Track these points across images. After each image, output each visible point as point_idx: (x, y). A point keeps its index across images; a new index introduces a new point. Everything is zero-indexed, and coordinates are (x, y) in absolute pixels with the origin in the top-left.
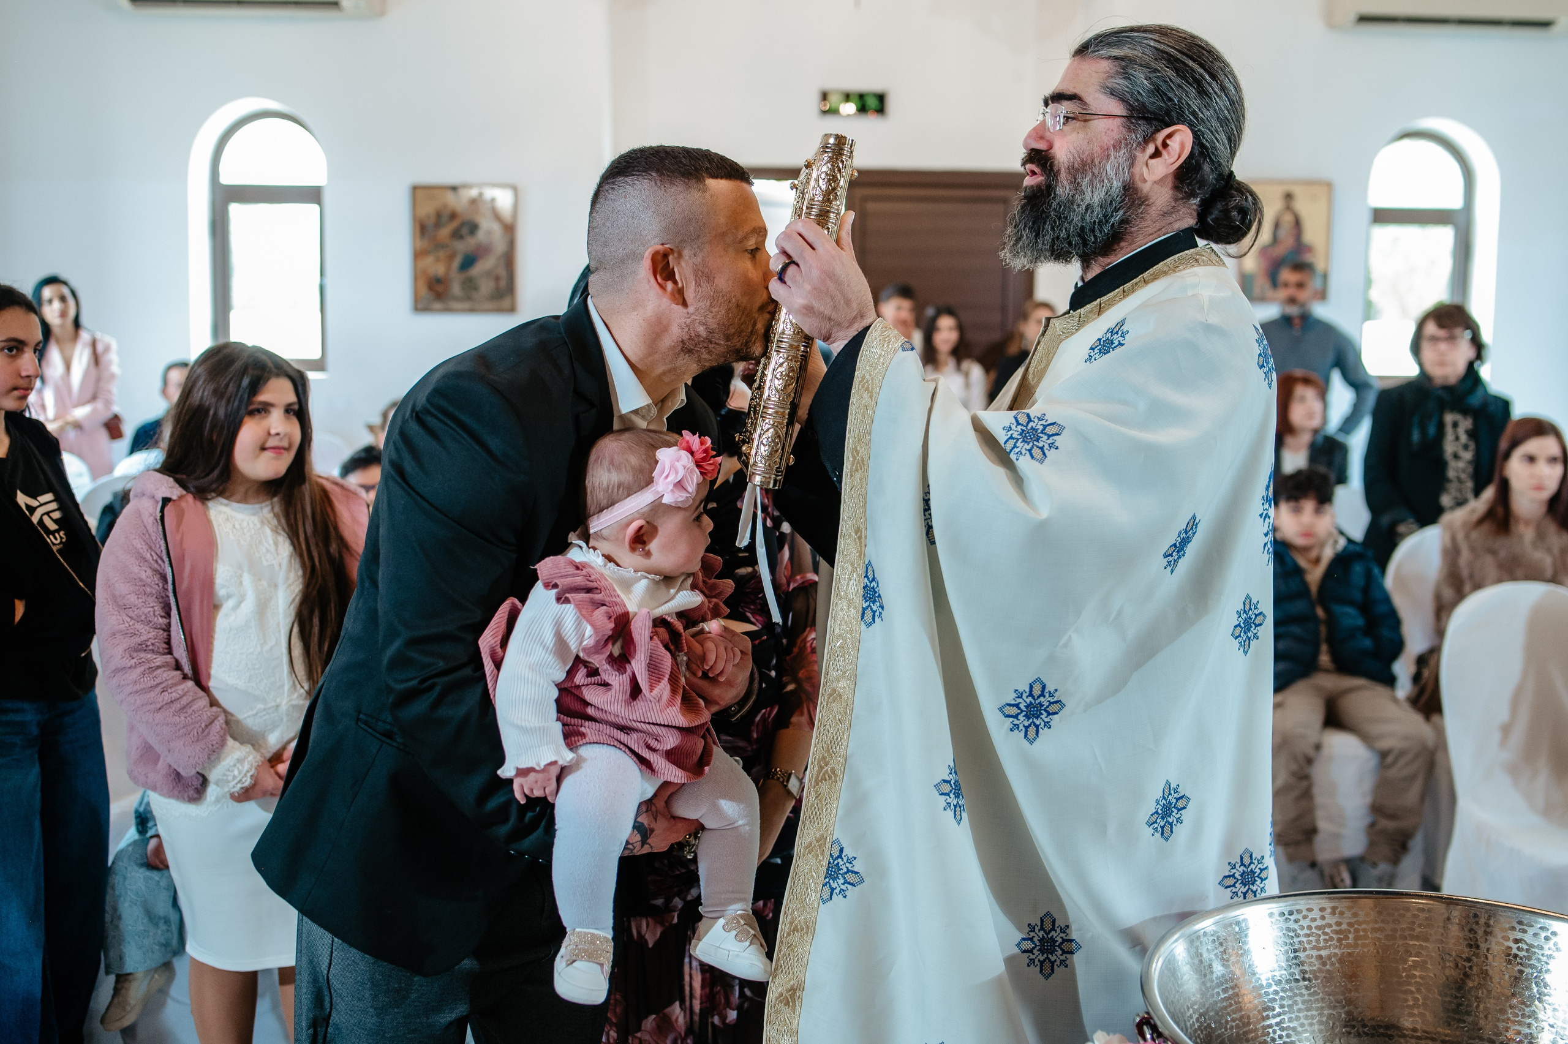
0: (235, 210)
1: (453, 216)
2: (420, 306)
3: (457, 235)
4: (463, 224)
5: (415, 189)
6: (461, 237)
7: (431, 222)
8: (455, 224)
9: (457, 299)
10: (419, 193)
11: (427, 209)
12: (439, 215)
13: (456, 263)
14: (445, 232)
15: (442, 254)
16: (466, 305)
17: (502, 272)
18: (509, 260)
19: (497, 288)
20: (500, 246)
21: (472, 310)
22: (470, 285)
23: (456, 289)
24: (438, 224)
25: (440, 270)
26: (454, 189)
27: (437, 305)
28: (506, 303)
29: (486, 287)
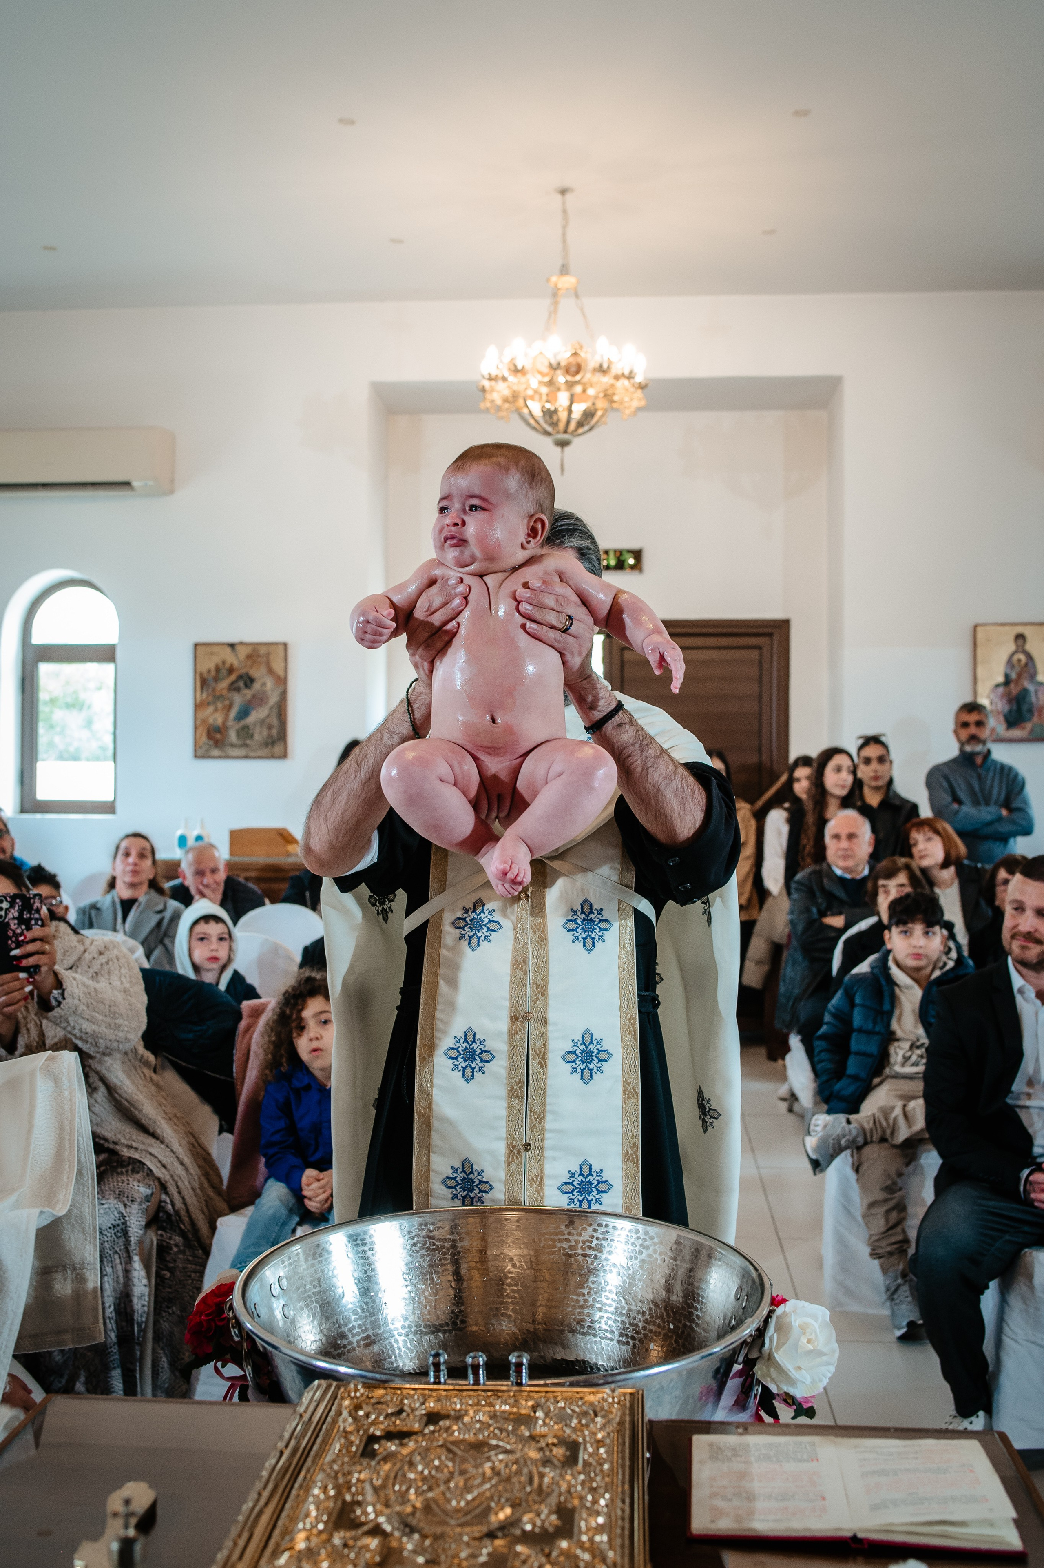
0: (45, 669)
1: (231, 670)
2: (200, 754)
3: (234, 688)
4: (241, 677)
5: (196, 645)
6: (238, 689)
7: (210, 678)
8: (233, 677)
9: (233, 745)
10: (198, 647)
11: (209, 664)
12: (218, 670)
13: (233, 714)
14: (224, 684)
15: (219, 705)
16: (242, 752)
17: (275, 722)
18: (281, 711)
19: (270, 736)
20: (273, 699)
21: (247, 757)
22: (245, 733)
23: (233, 736)
24: (216, 679)
25: (218, 719)
26: (232, 646)
27: (216, 752)
28: (278, 749)
29: (260, 735)
